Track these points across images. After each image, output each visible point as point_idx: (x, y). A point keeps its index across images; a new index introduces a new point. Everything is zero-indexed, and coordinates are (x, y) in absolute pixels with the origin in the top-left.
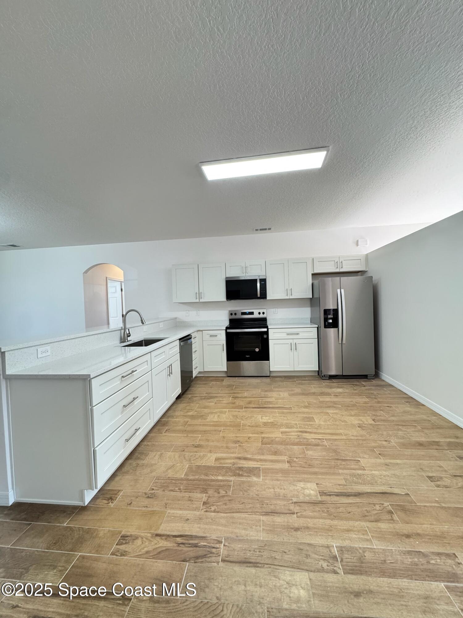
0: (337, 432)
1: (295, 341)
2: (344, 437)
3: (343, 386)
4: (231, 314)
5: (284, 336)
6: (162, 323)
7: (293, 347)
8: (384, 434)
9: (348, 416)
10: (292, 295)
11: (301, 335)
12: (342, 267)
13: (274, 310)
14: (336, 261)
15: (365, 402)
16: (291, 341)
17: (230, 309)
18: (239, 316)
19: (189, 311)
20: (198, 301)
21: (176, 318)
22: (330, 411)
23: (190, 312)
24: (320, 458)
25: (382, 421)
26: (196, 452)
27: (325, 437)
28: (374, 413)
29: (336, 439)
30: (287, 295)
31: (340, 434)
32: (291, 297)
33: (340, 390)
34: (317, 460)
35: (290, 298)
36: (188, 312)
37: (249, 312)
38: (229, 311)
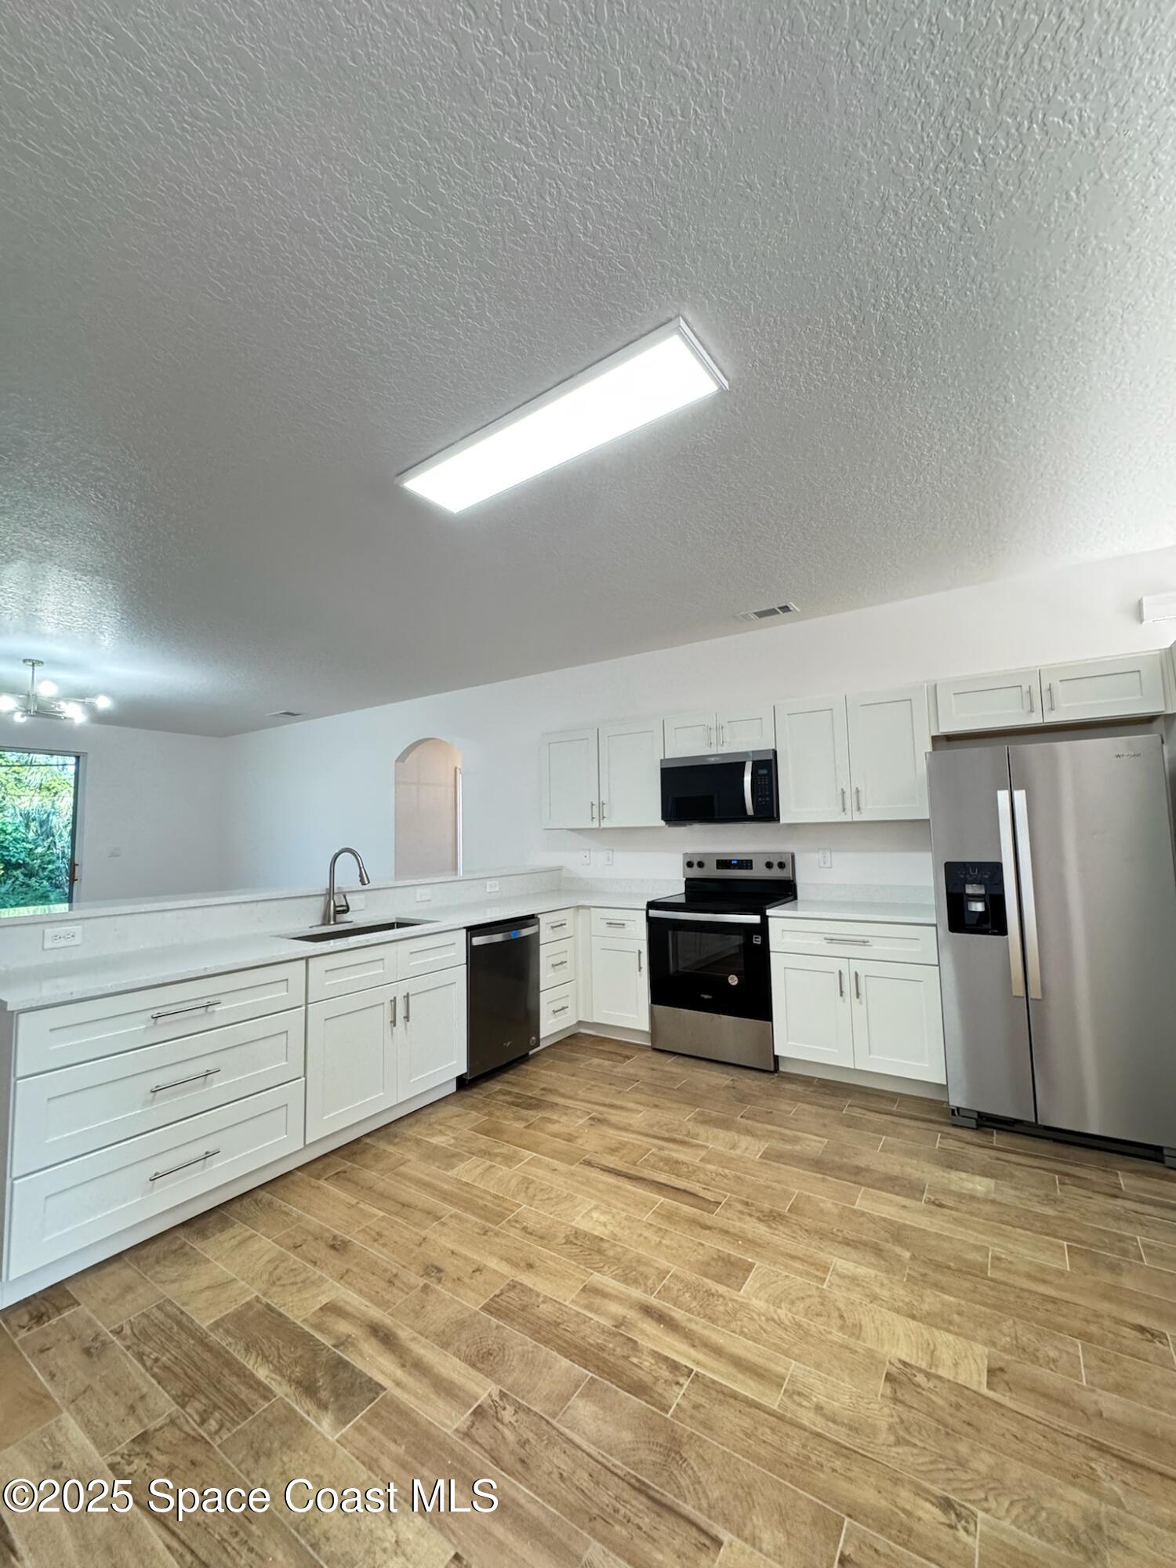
0: (772, 1366)
1: (856, 966)
2: (773, 1400)
3: (1010, 1168)
4: (690, 864)
5: (819, 945)
6: (495, 882)
7: (849, 985)
8: (975, 1464)
9: (898, 1311)
10: (859, 809)
11: (877, 949)
12: (1052, 709)
13: (820, 855)
14: (1025, 688)
15: (1043, 1269)
16: (842, 965)
17: (690, 849)
18: (711, 872)
19: (590, 850)
20: (595, 825)
21: (560, 869)
22: (844, 1263)
23: (592, 854)
24: (593, 1450)
25: (1033, 1390)
26: (315, 1263)
27: (704, 1366)
28: (1027, 1338)
29: (735, 1396)
30: (844, 810)
31: (773, 1380)
32: (857, 817)
33: (980, 1185)
34: (572, 1451)
35: (856, 819)
36: (587, 854)
37: (738, 861)
38: (685, 855)
